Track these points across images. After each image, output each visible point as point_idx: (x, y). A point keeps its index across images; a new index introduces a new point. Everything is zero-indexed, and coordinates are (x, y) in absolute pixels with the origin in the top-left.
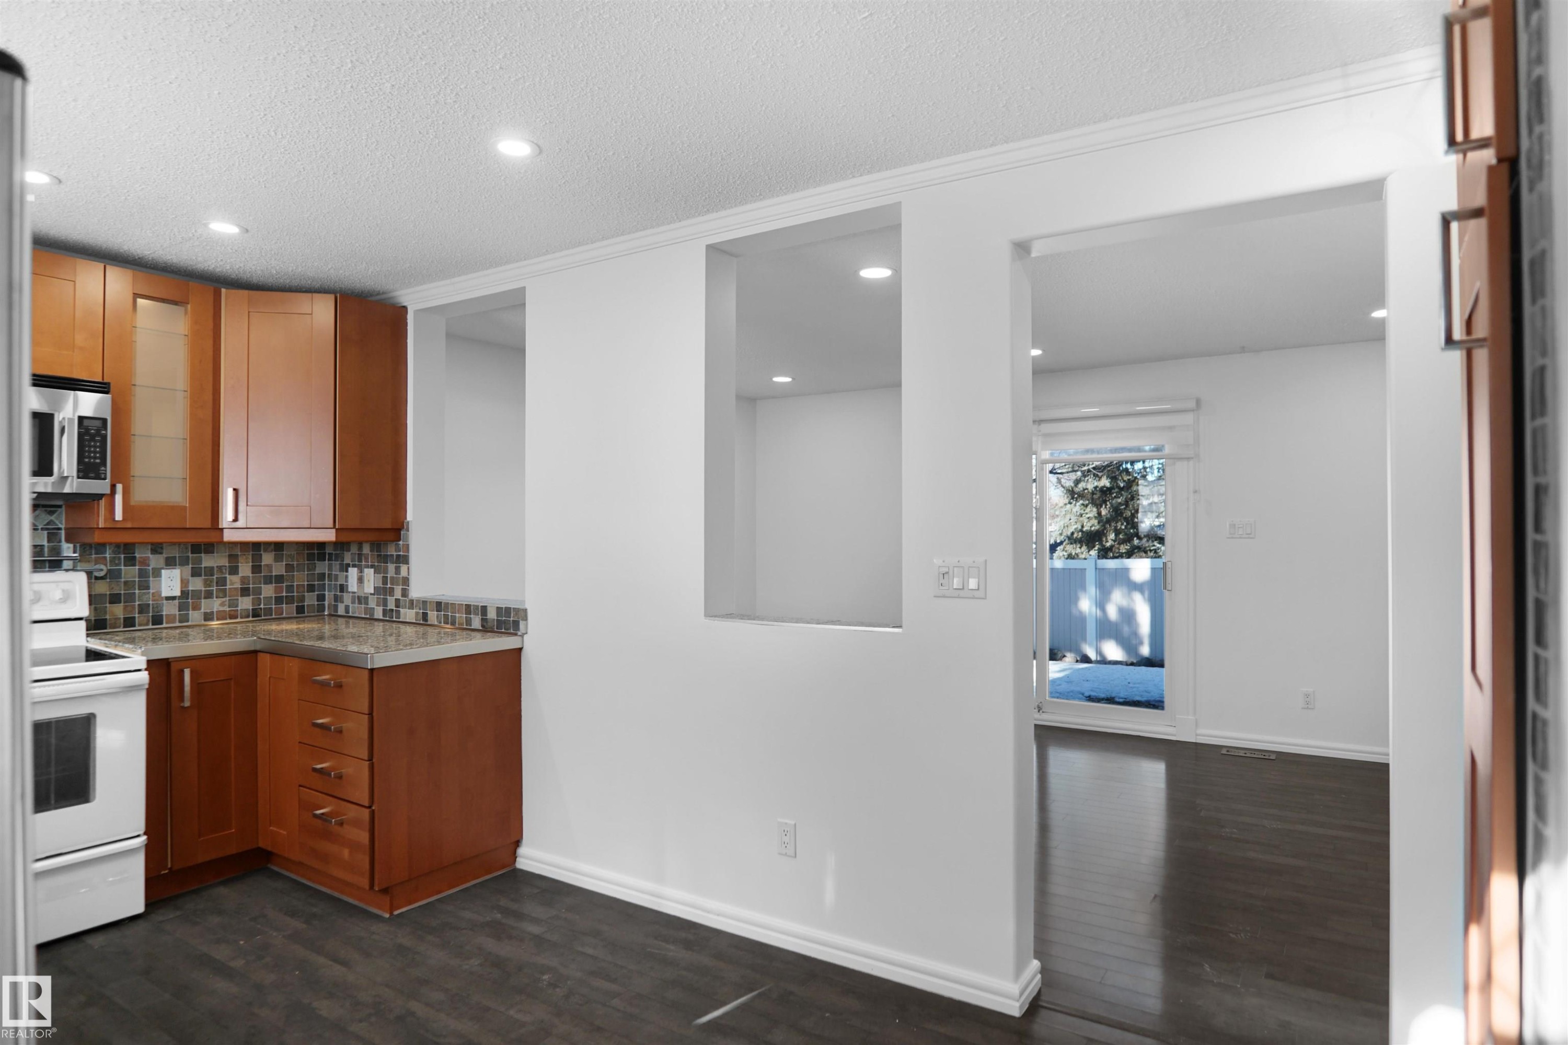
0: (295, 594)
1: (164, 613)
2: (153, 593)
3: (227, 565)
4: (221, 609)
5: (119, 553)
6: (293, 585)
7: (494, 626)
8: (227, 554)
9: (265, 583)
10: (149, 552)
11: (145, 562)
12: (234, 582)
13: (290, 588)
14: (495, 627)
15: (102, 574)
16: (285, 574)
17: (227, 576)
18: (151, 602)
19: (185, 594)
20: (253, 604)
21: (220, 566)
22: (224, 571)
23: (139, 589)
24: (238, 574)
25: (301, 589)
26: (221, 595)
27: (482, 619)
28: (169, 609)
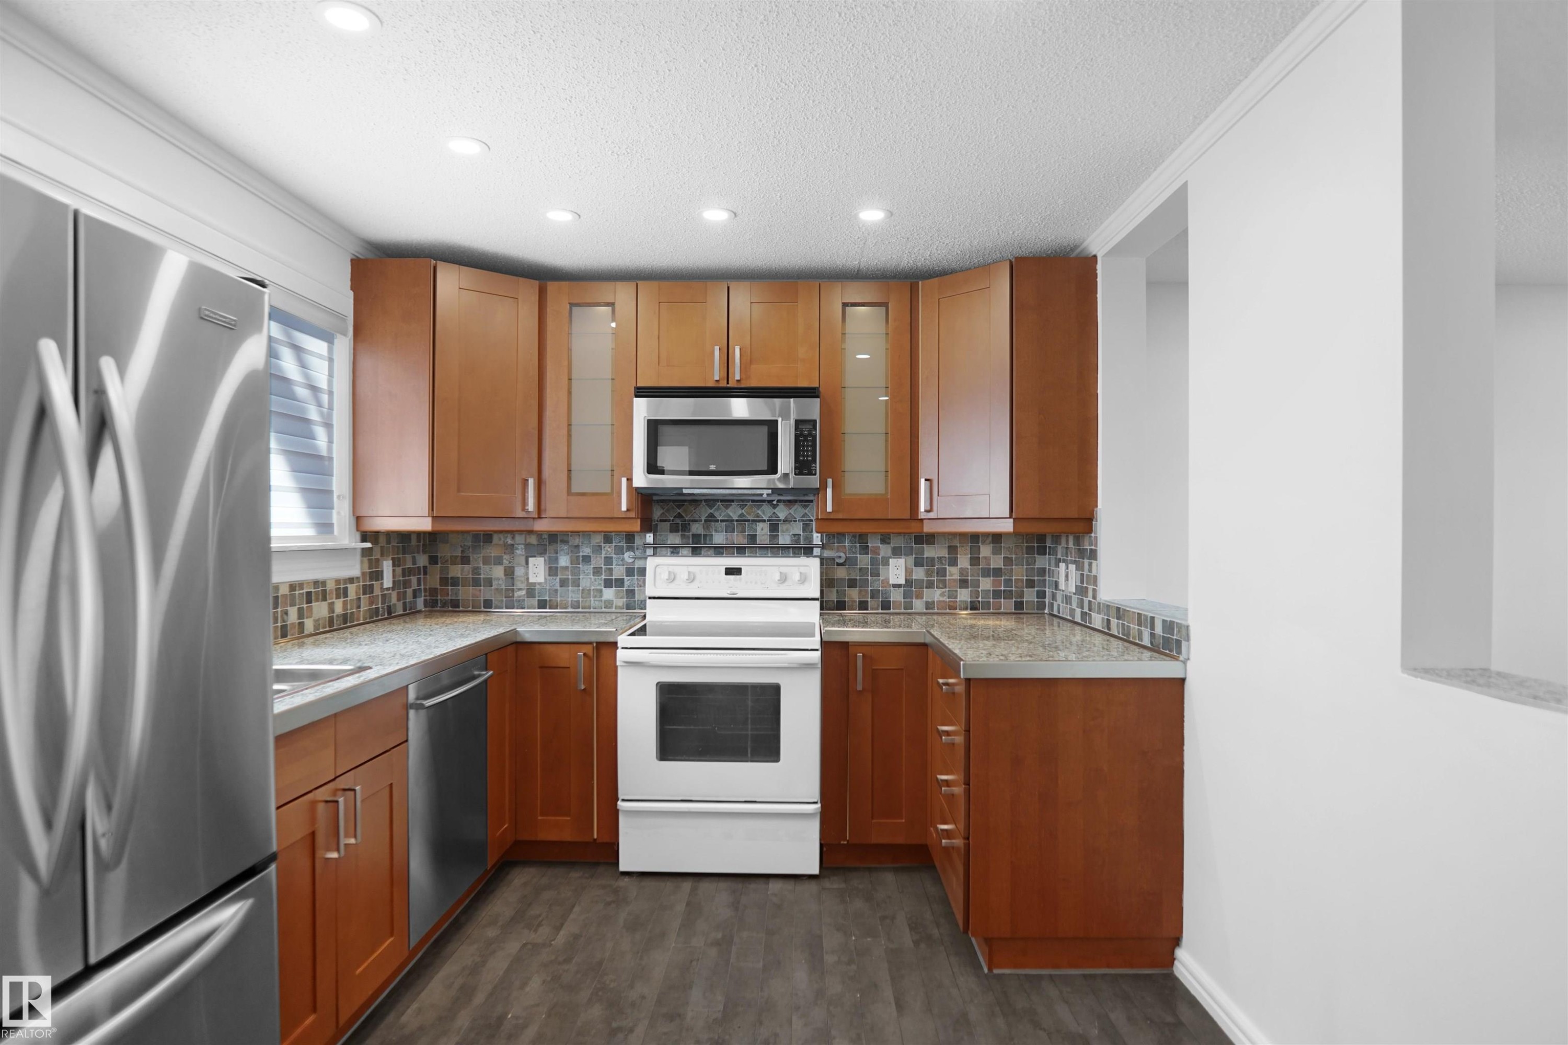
0: (1014, 589)
1: (892, 600)
2: (882, 580)
3: (947, 556)
4: (941, 599)
5: (855, 543)
6: (1012, 580)
7: (1160, 644)
8: (947, 545)
9: (983, 576)
10: (879, 541)
11: (876, 551)
12: (953, 573)
13: (1008, 582)
14: (1161, 646)
15: (841, 561)
16: (1003, 567)
17: (947, 567)
18: (881, 589)
19: (909, 583)
20: (971, 596)
21: (940, 557)
22: (944, 562)
23: (871, 576)
24: (957, 566)
25: (1020, 584)
26: (941, 586)
27: (1151, 633)
28: (896, 596)
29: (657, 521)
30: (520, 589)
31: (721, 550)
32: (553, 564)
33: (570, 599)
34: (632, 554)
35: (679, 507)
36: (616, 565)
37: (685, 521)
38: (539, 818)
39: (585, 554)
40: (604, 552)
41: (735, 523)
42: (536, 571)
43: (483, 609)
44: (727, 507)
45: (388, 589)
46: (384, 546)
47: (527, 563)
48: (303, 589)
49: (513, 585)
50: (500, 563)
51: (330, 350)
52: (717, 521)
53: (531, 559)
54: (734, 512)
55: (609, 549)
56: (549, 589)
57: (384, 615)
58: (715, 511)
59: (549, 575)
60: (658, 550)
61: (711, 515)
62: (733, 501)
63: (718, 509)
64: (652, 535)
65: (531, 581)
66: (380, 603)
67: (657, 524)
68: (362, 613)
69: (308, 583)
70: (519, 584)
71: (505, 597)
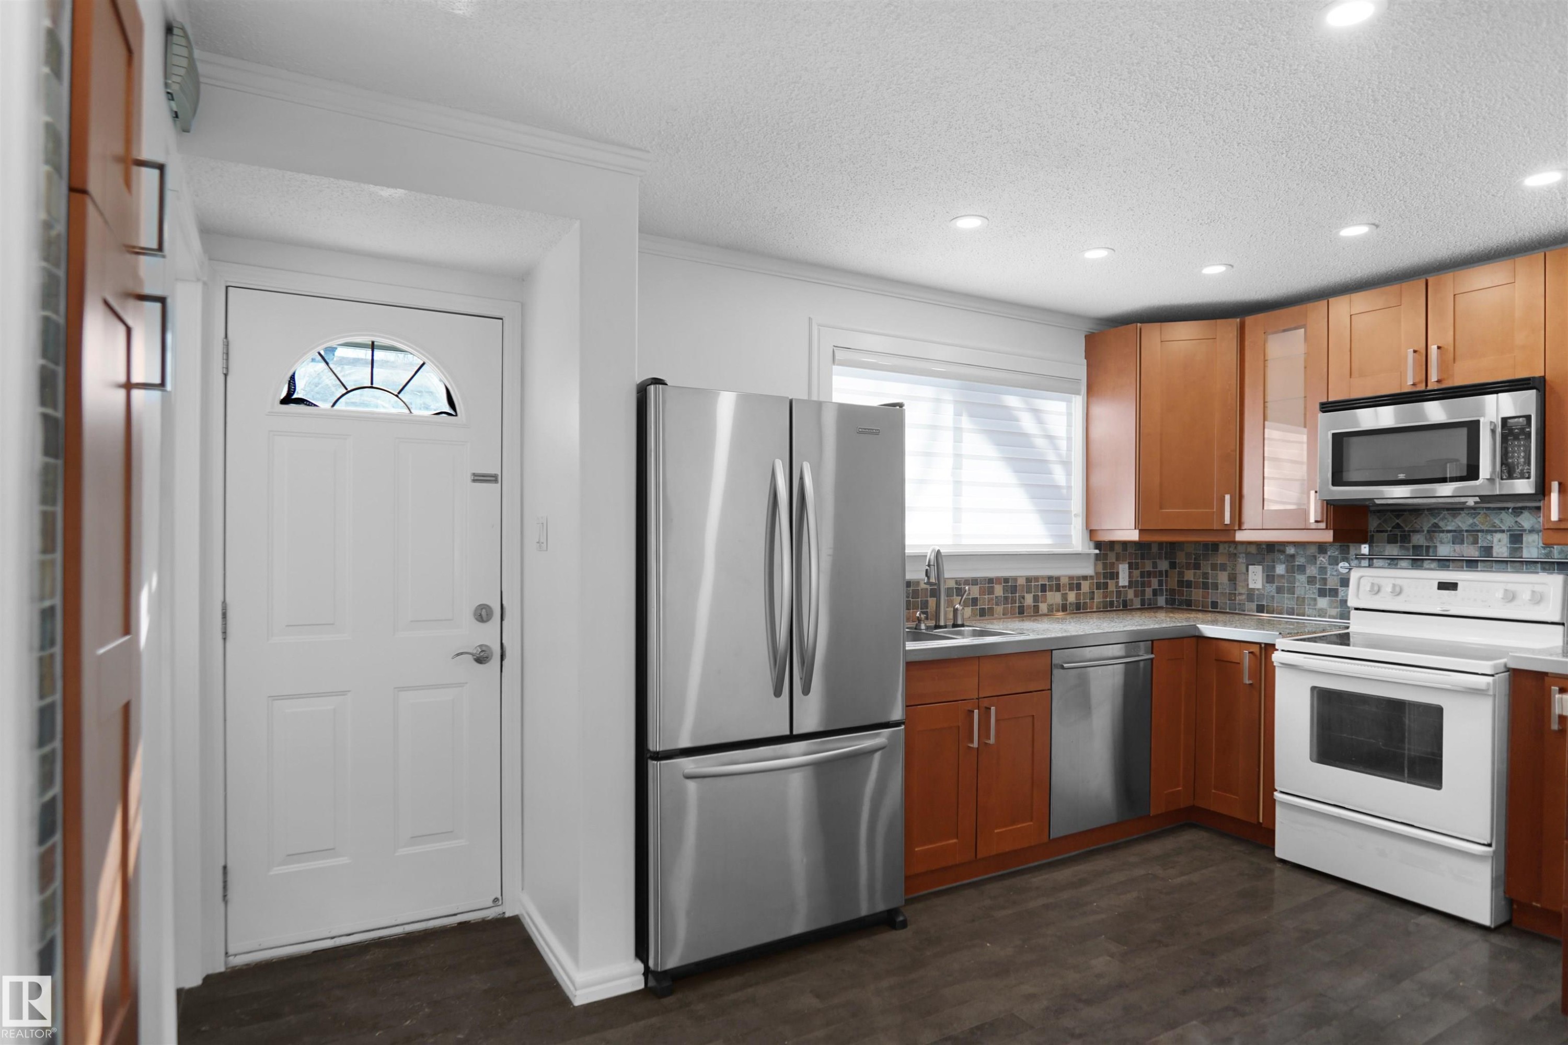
29: (1374, 532)
30: (1240, 594)
31: (1447, 563)
32: (1270, 572)
33: (1285, 606)
34: (1347, 565)
35: (1398, 517)
36: (1331, 575)
37: (1404, 531)
38: (1213, 791)
39: (1299, 564)
40: (1318, 562)
41: (1465, 534)
42: (1255, 578)
43: (1210, 609)
44: (1454, 516)
45: (1124, 587)
46: (1119, 553)
47: (1247, 570)
48: (1038, 582)
49: (1235, 590)
50: (1225, 570)
51: (1069, 408)
52: (1443, 531)
53: (1251, 567)
54: (1463, 522)
55: (1323, 560)
56: (1267, 595)
57: (1120, 607)
58: (1440, 520)
59: (1267, 582)
60: (1375, 561)
61: (1436, 525)
62: (1462, 509)
63: (1442, 519)
64: (1367, 546)
65: (1251, 586)
66: (1115, 597)
67: (1373, 536)
68: (1095, 603)
69: (1043, 577)
70: (1241, 590)
71: (1229, 600)
